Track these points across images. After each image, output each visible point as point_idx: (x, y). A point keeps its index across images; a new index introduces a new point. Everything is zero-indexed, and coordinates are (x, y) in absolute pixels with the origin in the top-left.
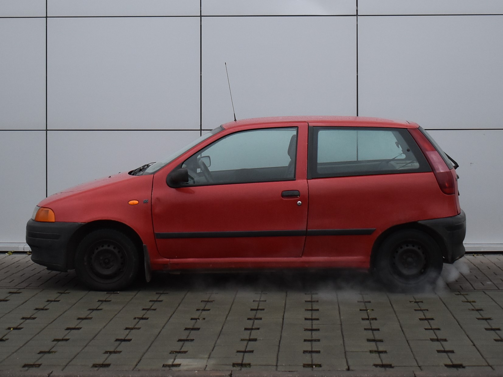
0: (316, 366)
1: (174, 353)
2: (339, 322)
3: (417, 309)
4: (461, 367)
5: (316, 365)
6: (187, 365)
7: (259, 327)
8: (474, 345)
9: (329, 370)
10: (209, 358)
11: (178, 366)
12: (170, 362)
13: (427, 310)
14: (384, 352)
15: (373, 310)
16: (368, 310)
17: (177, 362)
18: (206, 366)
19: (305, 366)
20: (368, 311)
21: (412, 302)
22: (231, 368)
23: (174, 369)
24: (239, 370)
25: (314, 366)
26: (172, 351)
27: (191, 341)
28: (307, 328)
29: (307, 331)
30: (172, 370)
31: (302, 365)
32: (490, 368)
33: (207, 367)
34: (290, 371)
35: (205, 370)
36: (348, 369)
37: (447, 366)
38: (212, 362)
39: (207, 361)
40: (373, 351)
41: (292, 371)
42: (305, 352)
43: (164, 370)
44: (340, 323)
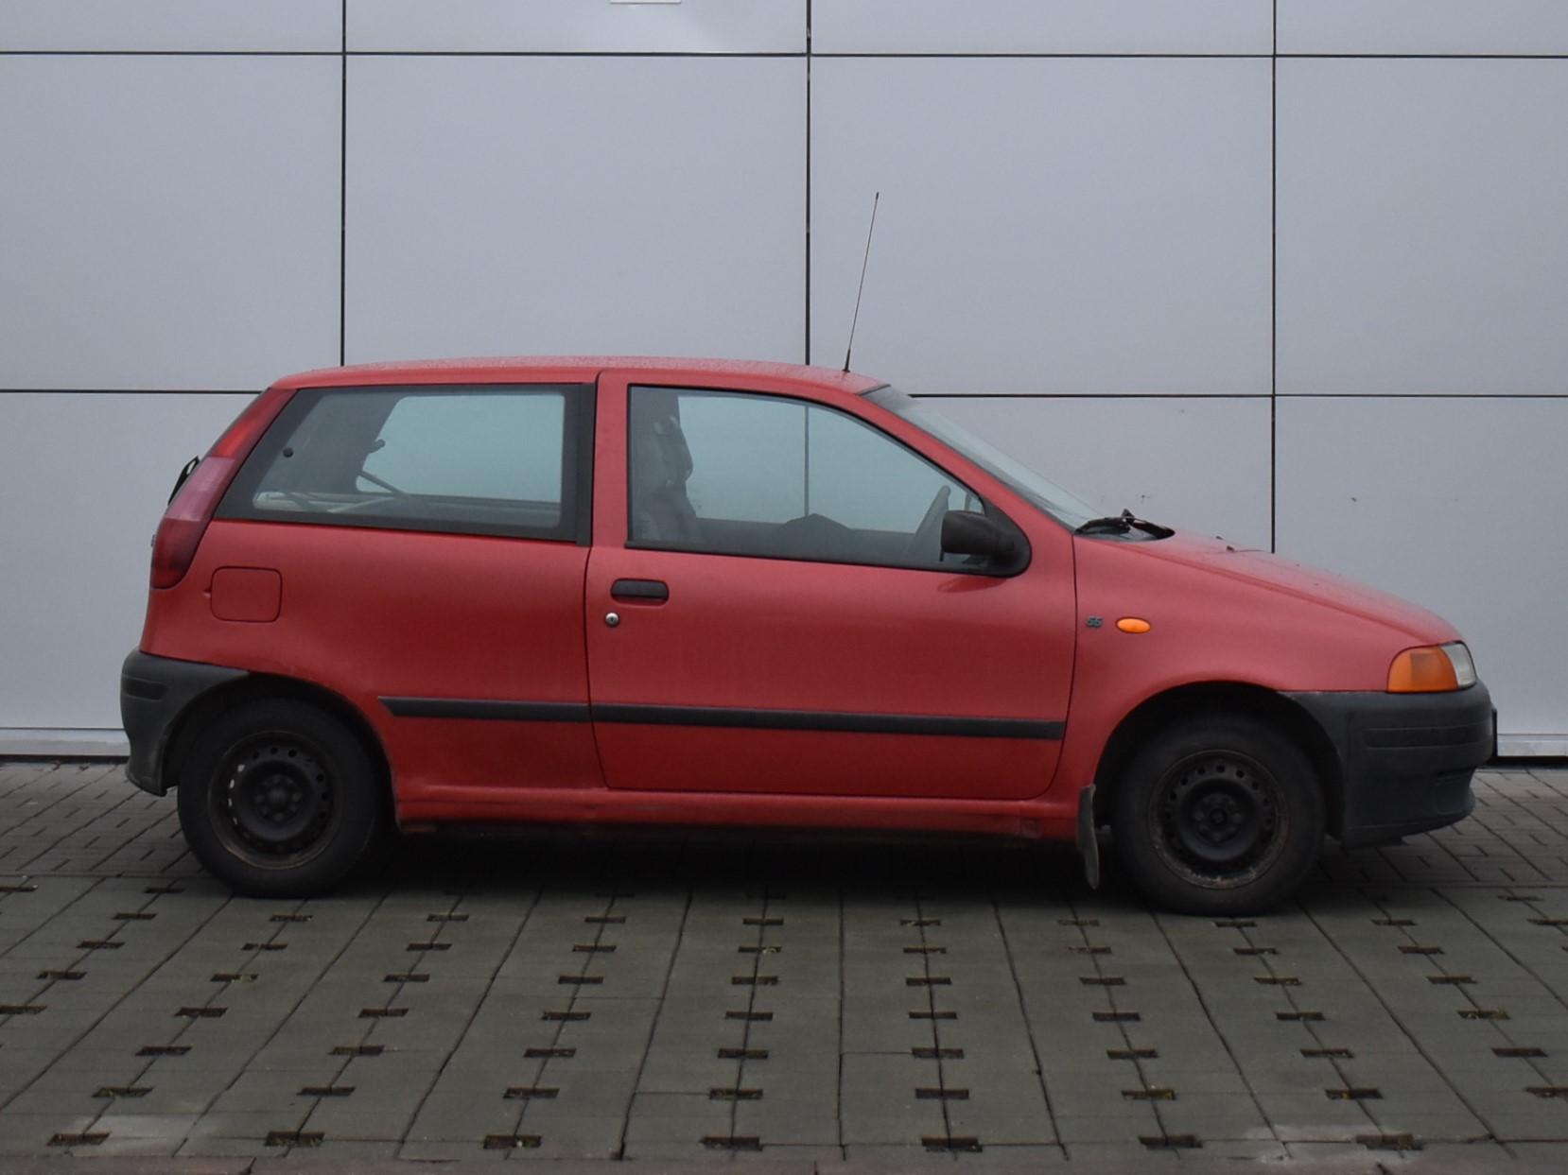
0: (524, 1145)
1: (111, 1093)
2: (658, 992)
3: (912, 947)
4: (974, 1147)
5: (526, 1140)
6: (127, 1138)
7: (406, 1007)
8: (1039, 1073)
9: (556, 1159)
10: (204, 1114)
11: (99, 1140)
12: (77, 1128)
13: (943, 951)
14: (754, 1095)
15: (778, 950)
16: (765, 948)
17: (99, 1128)
18: (185, 1140)
19: (489, 1143)
20: (765, 952)
21: (909, 925)
22: (258, 1148)
23: (82, 1151)
24: (278, 1157)
25: (520, 1144)
26: (103, 1089)
27: (182, 1054)
28: (553, 1011)
29: (552, 1019)
30: (72, 1155)
31: (482, 1138)
32: (1058, 1149)
33: (186, 1145)
34: (434, 1162)
35: (173, 1156)
36: (620, 1156)
37: (928, 1143)
38: (210, 1127)
39: (195, 1124)
40: (721, 1091)
41: (440, 1161)
42: (512, 1095)
43: (48, 1156)
44: (660, 996)
